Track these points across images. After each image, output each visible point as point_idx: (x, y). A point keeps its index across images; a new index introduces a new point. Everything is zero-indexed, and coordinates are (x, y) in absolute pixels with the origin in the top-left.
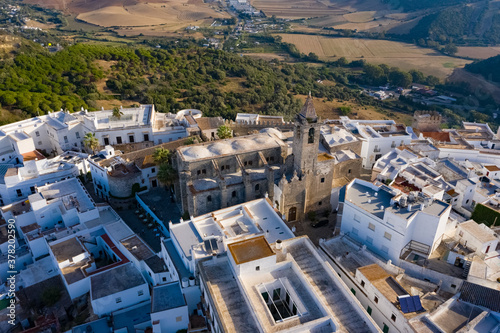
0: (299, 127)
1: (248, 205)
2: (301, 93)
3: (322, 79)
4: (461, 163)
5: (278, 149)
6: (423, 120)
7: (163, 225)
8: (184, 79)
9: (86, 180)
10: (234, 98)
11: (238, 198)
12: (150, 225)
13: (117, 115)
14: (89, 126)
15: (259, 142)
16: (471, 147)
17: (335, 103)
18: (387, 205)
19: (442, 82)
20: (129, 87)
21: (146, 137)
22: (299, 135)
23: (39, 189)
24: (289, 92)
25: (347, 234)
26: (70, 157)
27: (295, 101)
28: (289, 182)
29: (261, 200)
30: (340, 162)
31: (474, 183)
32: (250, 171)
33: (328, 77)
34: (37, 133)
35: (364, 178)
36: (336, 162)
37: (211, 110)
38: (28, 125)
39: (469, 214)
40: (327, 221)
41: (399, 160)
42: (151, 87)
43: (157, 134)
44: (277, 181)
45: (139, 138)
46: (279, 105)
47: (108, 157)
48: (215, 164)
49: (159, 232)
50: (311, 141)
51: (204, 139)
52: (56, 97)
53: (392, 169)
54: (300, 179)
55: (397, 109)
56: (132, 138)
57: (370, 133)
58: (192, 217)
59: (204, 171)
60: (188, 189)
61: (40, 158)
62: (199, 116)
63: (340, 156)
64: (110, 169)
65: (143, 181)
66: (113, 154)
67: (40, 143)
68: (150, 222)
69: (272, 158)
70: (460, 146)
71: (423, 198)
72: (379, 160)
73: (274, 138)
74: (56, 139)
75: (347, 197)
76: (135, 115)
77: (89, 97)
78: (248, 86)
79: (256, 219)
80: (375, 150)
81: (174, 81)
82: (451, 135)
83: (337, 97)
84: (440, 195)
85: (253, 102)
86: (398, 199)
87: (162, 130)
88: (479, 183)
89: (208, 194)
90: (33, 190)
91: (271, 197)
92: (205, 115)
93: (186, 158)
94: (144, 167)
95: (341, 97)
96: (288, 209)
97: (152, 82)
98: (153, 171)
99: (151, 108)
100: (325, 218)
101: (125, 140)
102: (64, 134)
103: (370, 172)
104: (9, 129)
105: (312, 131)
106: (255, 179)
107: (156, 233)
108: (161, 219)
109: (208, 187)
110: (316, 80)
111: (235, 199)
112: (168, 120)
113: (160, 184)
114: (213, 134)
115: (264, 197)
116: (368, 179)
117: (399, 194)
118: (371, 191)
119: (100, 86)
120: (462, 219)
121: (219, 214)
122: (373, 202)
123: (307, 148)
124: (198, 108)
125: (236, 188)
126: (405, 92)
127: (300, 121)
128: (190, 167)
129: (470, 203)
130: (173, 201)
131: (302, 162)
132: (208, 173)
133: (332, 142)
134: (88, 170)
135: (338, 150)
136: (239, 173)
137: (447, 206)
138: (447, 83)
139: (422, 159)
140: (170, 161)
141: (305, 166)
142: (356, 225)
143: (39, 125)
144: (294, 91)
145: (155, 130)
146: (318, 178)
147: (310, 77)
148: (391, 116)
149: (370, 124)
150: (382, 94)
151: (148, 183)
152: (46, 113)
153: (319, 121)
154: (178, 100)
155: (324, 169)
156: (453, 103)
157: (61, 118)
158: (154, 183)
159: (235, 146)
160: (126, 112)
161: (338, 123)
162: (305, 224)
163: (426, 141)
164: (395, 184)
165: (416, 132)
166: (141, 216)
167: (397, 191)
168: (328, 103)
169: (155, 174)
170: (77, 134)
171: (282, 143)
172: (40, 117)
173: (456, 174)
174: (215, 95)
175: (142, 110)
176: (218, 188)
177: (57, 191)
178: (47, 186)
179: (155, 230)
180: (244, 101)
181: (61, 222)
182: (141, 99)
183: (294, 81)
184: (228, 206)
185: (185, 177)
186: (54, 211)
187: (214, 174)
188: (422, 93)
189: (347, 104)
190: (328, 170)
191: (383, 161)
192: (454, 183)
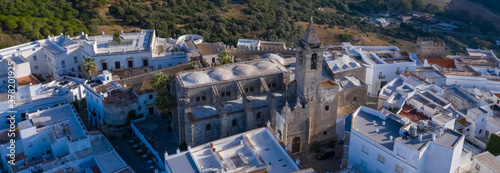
0: (301, 52)
1: (249, 135)
2: (302, 20)
3: (323, 6)
4: (470, 90)
5: (280, 75)
6: (426, 47)
7: (158, 156)
8: (186, 6)
9: (80, 106)
10: (235, 25)
11: (239, 127)
12: (145, 156)
13: (117, 40)
14: (88, 50)
15: (260, 68)
16: (477, 74)
17: (336, 30)
18: (396, 135)
19: (441, 9)
20: (131, 13)
21: (146, 62)
22: (301, 60)
23: (30, 116)
24: (290, 19)
25: (355, 167)
26: (66, 83)
27: (296, 28)
28: (292, 109)
29: (264, 129)
30: (345, 88)
31: (485, 112)
32: (251, 98)
33: (328, 5)
34: (35, 57)
35: (370, 106)
36: (341, 89)
37: (212, 36)
38: (27, 50)
39: (484, 145)
40: (333, 153)
41: (405, 87)
42: (154, 13)
43: (156, 59)
44: (280, 109)
45: (138, 63)
46: (280, 32)
47: (105, 83)
48: (215, 90)
49: (154, 164)
50: (314, 67)
51: (204, 65)
52: (58, 21)
53: (398, 97)
54: (304, 107)
55: (398, 36)
56: (130, 64)
57: (373, 59)
58: (189, 148)
59: (204, 98)
60: (186, 116)
61: (35, 83)
62: (200, 41)
63: (345, 83)
64: (106, 95)
65: (140, 108)
66: (111, 80)
67: (36, 67)
68: (144, 153)
69: (274, 85)
70: (466, 73)
71: (433, 127)
72: (385, 87)
73: (276, 64)
74: (53, 63)
75: (353, 126)
76: (135, 39)
77: (90, 23)
78: (250, 13)
79: (257, 150)
80: (380, 77)
81: (176, 8)
82: (456, 62)
83: (338, 24)
84: (451, 125)
85: (254, 29)
86: (407, 129)
87: (162, 55)
88: (491, 112)
89: (208, 122)
90: (24, 117)
91: (273, 126)
92: (206, 40)
93: (186, 84)
94: (140, 93)
95: (342, 24)
96: (291, 139)
97: (154, 8)
98: (151, 97)
99: (152, 33)
100: (330, 150)
101: (124, 65)
102: (62, 59)
103: (376, 99)
104: (7, 53)
105: (314, 57)
106: (256, 106)
107: (150, 165)
108: (156, 149)
109: (207, 115)
110: (317, 7)
111: (236, 128)
112: (168, 45)
113: (158, 111)
114: (213, 59)
115: (265, 126)
116: (375, 107)
117: (408, 124)
118: (379, 120)
119: (103, 12)
120: (476, 150)
121: (218, 145)
122: (381, 131)
123: (310, 75)
124: (200, 34)
125: (237, 116)
126: (406, 19)
127: (302, 46)
128: (189, 94)
129: (483, 133)
130: (170, 129)
131: (305, 89)
132: (208, 99)
133: (336, 68)
134: (83, 96)
135: (342, 76)
136: (240, 101)
137: (460, 136)
138: (446, 11)
139: (428, 86)
140: (168, 87)
141: (308, 93)
142: (364, 157)
143: (37, 49)
144: (295, 18)
145: (154, 55)
146: (322, 106)
147: (311, 4)
148: (393, 43)
149: (373, 50)
150: (383, 21)
151: (144, 111)
152: (46, 37)
153: (322, 46)
154: (179, 26)
155: (328, 96)
156: (454, 30)
157: (61, 42)
158: (151, 110)
159: (236, 72)
160: (126, 37)
161: (340, 49)
162: (310, 156)
163: (431, 68)
164: (402, 112)
165: (420, 58)
166: (135, 146)
167: (406, 120)
168: (329, 30)
169: (152, 101)
170: (75, 58)
171: (284, 69)
172: (39, 41)
173: (466, 102)
174: (217, 21)
175: (142, 34)
176: (217, 116)
177: (49, 118)
178: (39, 112)
179: (150, 162)
180: (246, 27)
181: (49, 152)
182: (142, 24)
183: (295, 9)
184: (228, 135)
185: (183, 104)
186: (44, 140)
187: (215, 101)
188: (422, 21)
189: (348, 31)
190: (332, 97)
191: (389, 88)
192: (465, 111)
